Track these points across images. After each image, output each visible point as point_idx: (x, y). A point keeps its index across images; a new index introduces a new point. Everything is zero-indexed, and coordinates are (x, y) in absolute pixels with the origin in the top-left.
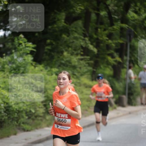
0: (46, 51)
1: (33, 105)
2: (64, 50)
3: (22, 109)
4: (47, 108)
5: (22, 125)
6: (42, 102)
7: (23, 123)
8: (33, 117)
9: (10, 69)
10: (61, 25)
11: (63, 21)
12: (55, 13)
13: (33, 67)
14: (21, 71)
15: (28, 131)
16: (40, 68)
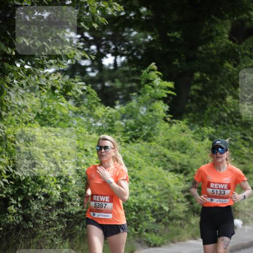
0: (193, 93)
1: (166, 196)
2: (226, 91)
3: (144, 205)
4: (192, 204)
5: (145, 234)
6: (183, 192)
7: (147, 231)
8: (166, 220)
9: (125, 128)
10: (224, 44)
11: (227, 36)
12: (212, 21)
13: (167, 125)
14: (145, 132)
15: (155, 246)
16: (180, 126)
